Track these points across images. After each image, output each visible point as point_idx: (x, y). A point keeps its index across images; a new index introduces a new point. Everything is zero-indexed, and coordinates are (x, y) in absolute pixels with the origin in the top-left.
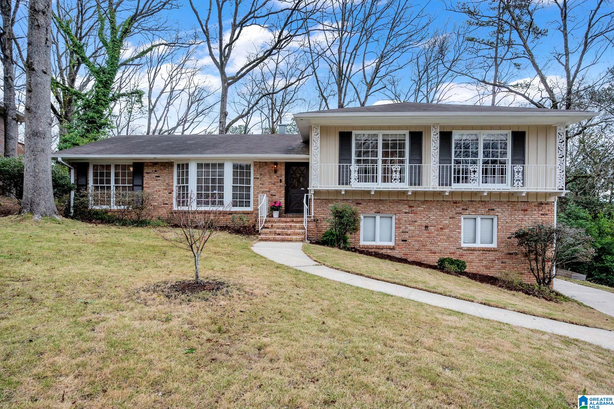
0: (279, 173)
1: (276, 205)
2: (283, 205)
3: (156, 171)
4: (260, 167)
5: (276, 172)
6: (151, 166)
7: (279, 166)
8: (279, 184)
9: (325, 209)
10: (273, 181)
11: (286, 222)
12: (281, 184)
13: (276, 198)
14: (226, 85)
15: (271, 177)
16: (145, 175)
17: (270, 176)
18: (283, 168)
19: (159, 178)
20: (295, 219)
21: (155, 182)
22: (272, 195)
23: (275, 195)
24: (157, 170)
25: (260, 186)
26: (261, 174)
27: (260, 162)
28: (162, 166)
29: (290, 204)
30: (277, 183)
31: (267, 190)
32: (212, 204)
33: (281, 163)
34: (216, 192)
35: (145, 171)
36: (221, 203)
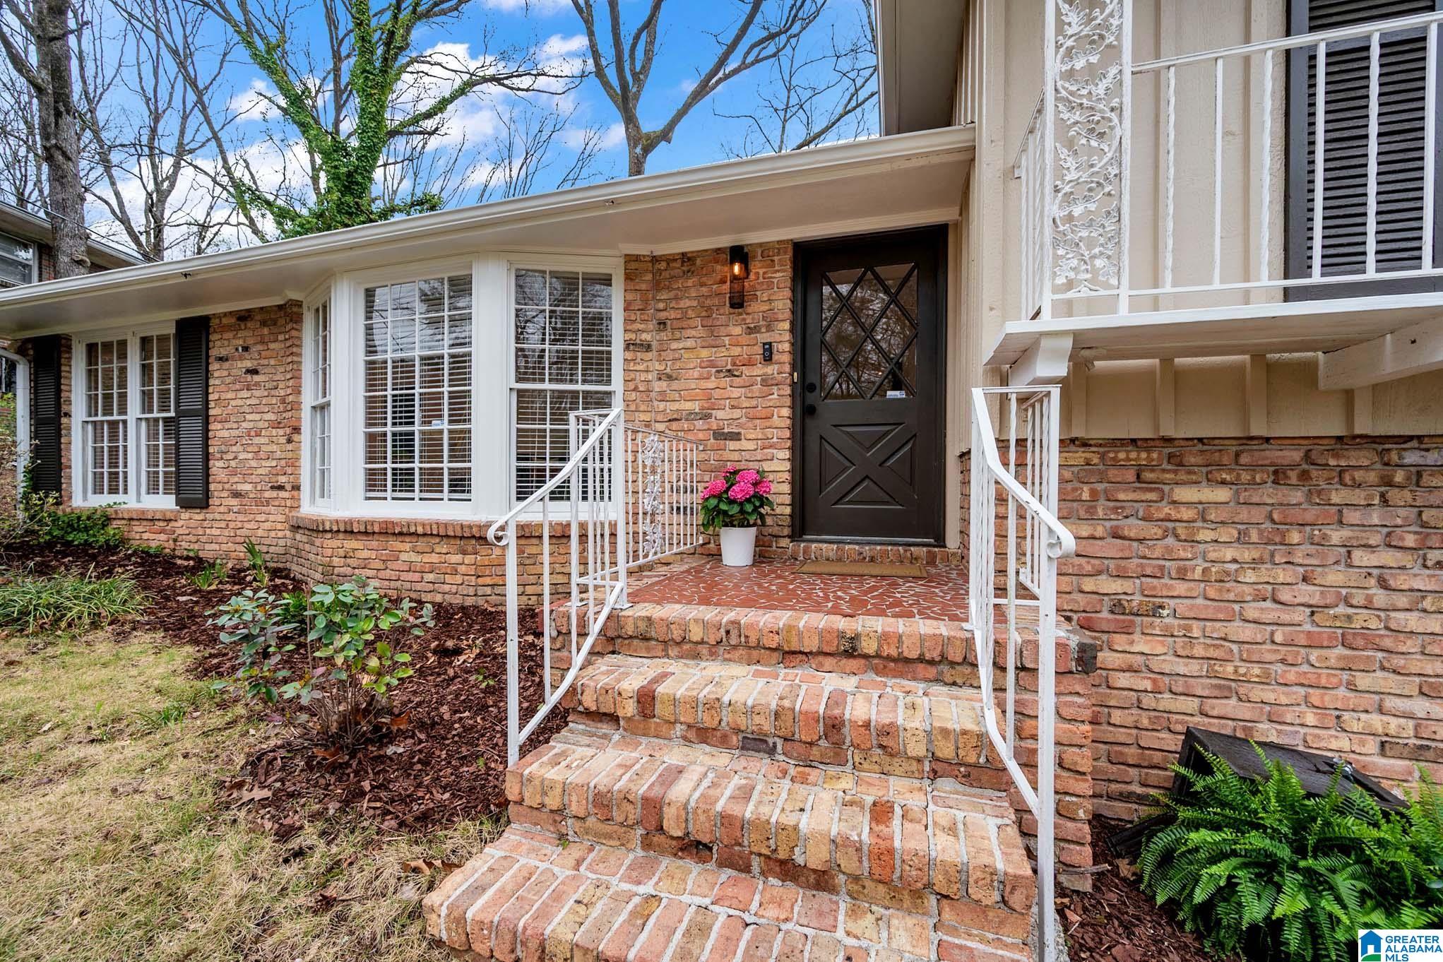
0: (756, 308)
1: (737, 492)
2: (781, 492)
3: (246, 349)
4: (657, 286)
5: (738, 302)
6: (229, 328)
7: (757, 268)
8: (759, 370)
9: (1133, 527)
10: (723, 356)
11: (789, 655)
12: (771, 369)
13: (742, 452)
14: (638, 150)
15: (713, 337)
16: (214, 366)
17: (711, 329)
18: (782, 275)
19: (256, 378)
21: (245, 394)
22: (720, 435)
23: (736, 437)
24: (250, 341)
25: (659, 386)
26: (662, 324)
27: (655, 259)
28: (264, 323)
29: (822, 485)
30: (750, 363)
31: (695, 406)
32: (426, 487)
33: (766, 249)
34: (443, 425)
35: (214, 352)
36: (460, 484)
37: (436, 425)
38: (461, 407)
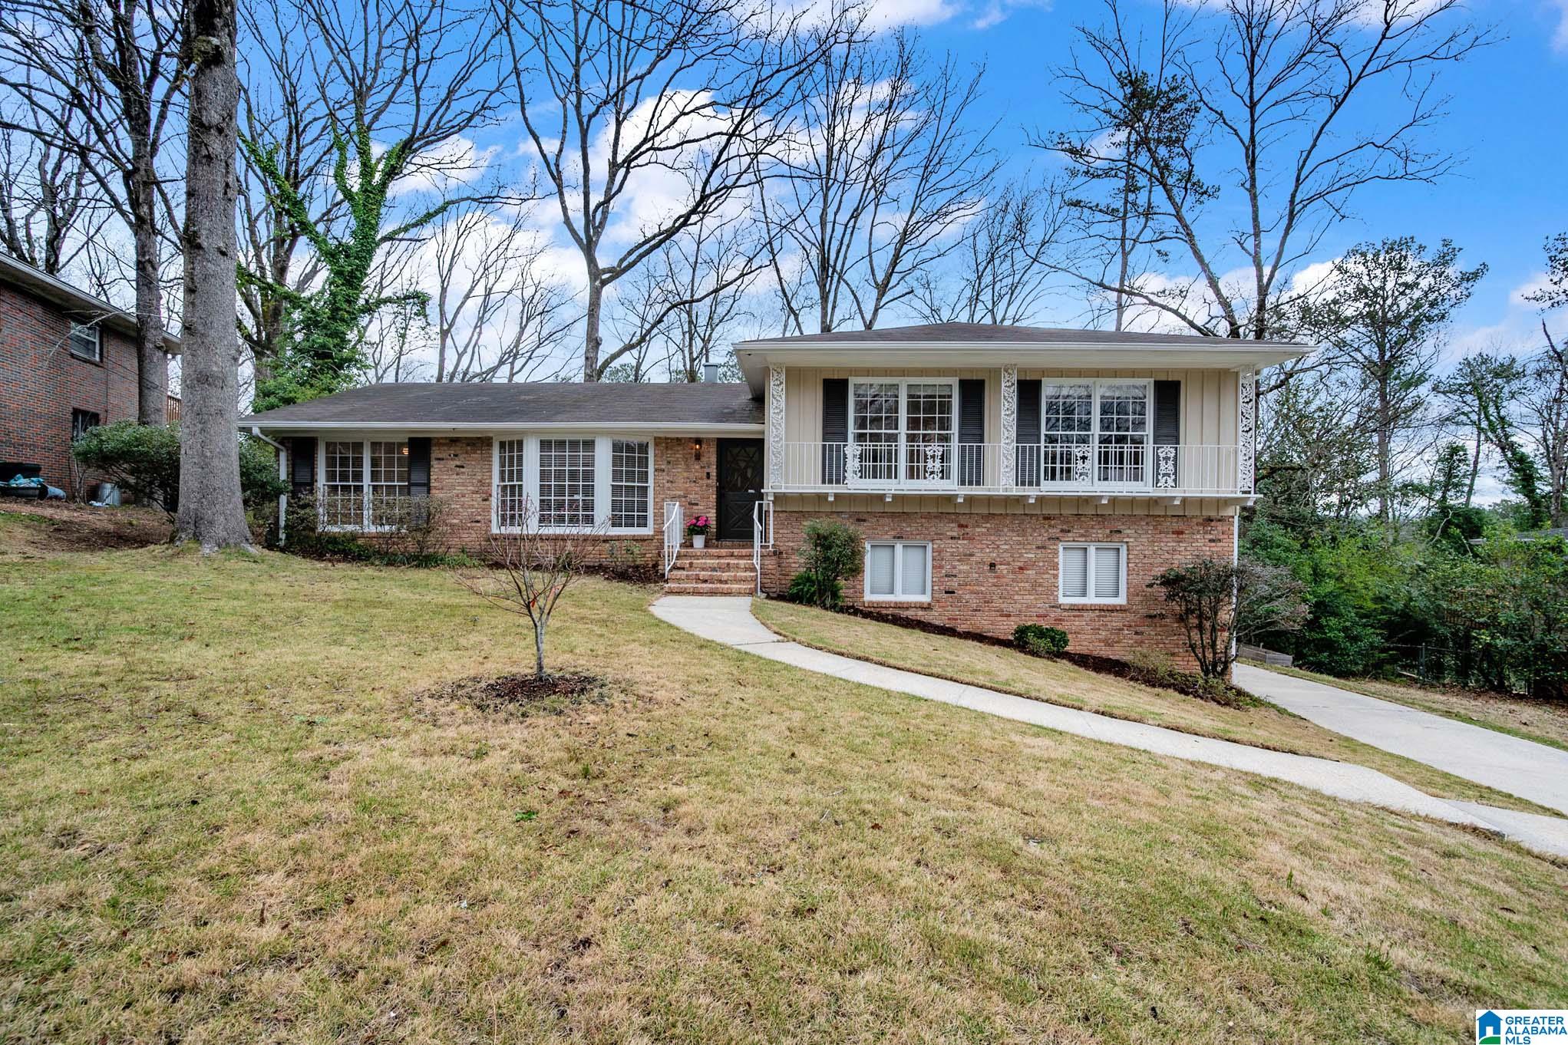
0: (704, 459)
1: (699, 524)
2: (713, 523)
3: (455, 456)
4: (667, 448)
5: (698, 457)
6: (445, 445)
7: (704, 446)
8: (706, 482)
9: (795, 531)
10: (692, 476)
11: (719, 557)
12: (709, 481)
13: (698, 510)
14: (597, 282)
15: (688, 469)
16: (434, 463)
17: (688, 466)
18: (713, 450)
19: (462, 470)
20: (736, 552)
21: (455, 477)
22: (690, 504)
23: (696, 504)
24: (459, 452)
25: (668, 485)
26: (669, 462)
27: (666, 439)
28: (468, 444)
30: (702, 479)
31: (682, 493)
32: (571, 521)
33: (708, 439)
34: (580, 497)
35: (433, 456)
36: (589, 520)
37: (576, 497)
38: (589, 490)
